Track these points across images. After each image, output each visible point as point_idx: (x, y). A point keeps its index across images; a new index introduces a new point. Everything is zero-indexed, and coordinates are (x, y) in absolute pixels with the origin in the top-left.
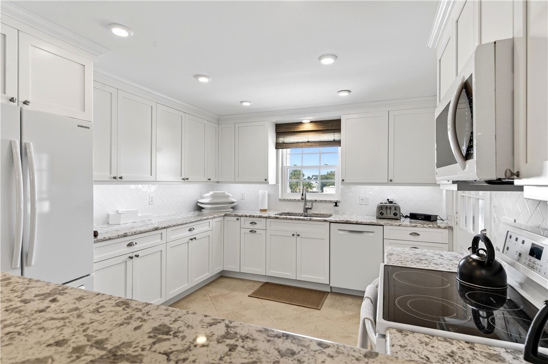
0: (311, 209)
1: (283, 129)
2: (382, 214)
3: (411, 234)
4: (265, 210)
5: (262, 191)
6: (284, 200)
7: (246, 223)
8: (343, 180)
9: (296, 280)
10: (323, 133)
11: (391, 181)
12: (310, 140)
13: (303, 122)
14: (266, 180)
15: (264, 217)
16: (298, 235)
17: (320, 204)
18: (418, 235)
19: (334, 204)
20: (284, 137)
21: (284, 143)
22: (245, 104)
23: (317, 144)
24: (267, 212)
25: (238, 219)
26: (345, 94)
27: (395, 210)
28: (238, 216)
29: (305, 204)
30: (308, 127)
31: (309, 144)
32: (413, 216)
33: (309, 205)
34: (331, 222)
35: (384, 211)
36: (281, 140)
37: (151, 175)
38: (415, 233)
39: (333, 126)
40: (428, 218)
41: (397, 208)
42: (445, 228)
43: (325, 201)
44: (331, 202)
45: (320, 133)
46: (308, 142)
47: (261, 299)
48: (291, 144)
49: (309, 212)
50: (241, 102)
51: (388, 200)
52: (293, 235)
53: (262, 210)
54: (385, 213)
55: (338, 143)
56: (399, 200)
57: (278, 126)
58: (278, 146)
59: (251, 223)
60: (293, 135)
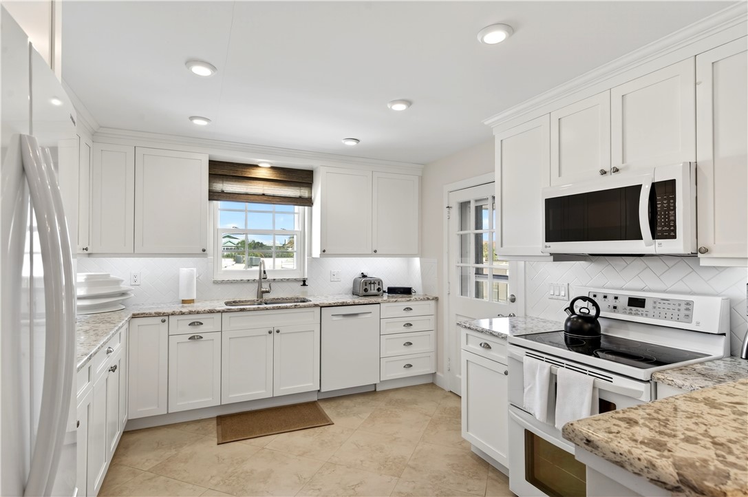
0: (268, 292)
1: (223, 171)
2: (366, 290)
3: (404, 310)
6: (223, 282)
7: (180, 324)
8: (323, 251)
9: (273, 397)
10: (286, 185)
11: (375, 251)
12: (266, 192)
13: (260, 165)
14: (204, 250)
15: (219, 312)
16: (278, 332)
17: (280, 284)
18: (411, 309)
19: (302, 283)
20: (223, 183)
21: (223, 192)
22: (196, 122)
23: (278, 200)
25: (164, 321)
27: (379, 285)
28: (164, 314)
29: (260, 286)
30: (263, 173)
31: (265, 198)
32: (392, 291)
33: (265, 287)
34: (322, 307)
35: (368, 287)
36: (218, 187)
38: (407, 308)
39: (303, 178)
40: (407, 291)
41: (380, 282)
42: (433, 299)
43: (288, 280)
44: (296, 280)
45: (277, 183)
46: (264, 195)
48: (236, 196)
49: (266, 296)
50: (192, 118)
51: (362, 273)
52: (270, 332)
53: (184, 302)
54: (369, 290)
55: (308, 202)
56: (372, 273)
57: (213, 164)
58: (214, 196)
59: (192, 324)
60: (239, 182)
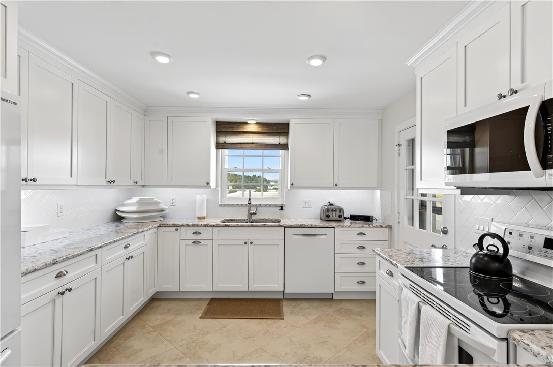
0: (255, 214)
1: (224, 128)
2: (328, 216)
3: (358, 234)
4: (204, 218)
5: (200, 196)
6: (225, 206)
7: (188, 234)
8: (292, 184)
9: (248, 291)
10: (268, 136)
11: (336, 185)
12: (255, 141)
13: (249, 122)
14: (208, 183)
15: (211, 226)
16: (251, 243)
17: (265, 209)
18: (364, 234)
19: (280, 208)
20: (225, 137)
21: (225, 143)
22: (192, 96)
23: (263, 147)
24: (206, 220)
25: (177, 230)
26: (305, 98)
27: (340, 212)
28: (177, 225)
29: (250, 209)
30: (252, 128)
31: (253, 146)
32: (353, 217)
33: (253, 210)
34: (285, 227)
35: (330, 214)
36: (222, 139)
37: (71, 177)
38: (361, 233)
39: (282, 129)
40: (367, 219)
41: (341, 210)
42: (386, 227)
43: (270, 205)
44: (276, 206)
45: (262, 135)
46: (253, 143)
47: (216, 319)
48: (233, 145)
49: (254, 217)
50: (188, 93)
51: (329, 203)
52: (246, 243)
53: (199, 218)
54: (331, 215)
55: (285, 147)
56: (338, 203)
57: (218, 124)
58: (219, 146)
59: (195, 233)
60: (235, 135)
